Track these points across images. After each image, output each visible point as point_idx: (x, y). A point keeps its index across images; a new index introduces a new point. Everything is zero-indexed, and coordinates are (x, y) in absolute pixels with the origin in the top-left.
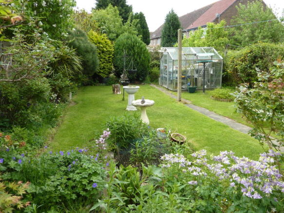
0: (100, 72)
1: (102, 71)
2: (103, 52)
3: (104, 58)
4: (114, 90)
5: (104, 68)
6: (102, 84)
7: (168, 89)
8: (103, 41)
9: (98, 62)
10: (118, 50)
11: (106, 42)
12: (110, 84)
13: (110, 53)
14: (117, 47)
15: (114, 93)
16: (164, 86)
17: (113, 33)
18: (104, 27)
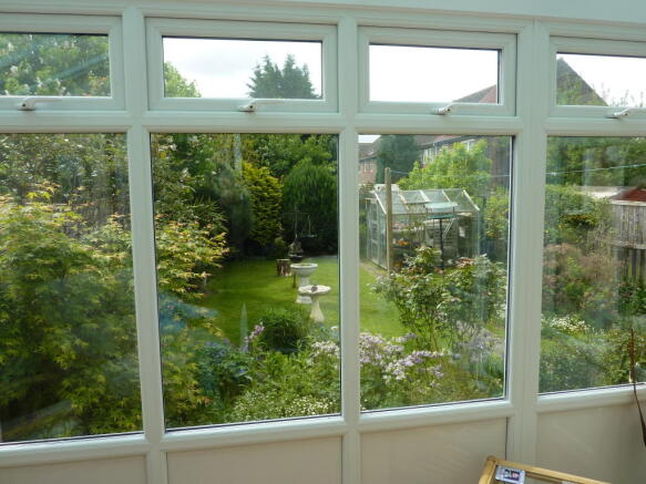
0: (257, 235)
1: (260, 233)
2: (263, 199)
3: (265, 211)
4: (279, 270)
5: (263, 229)
6: (258, 258)
7: (380, 267)
8: (262, 181)
9: (253, 218)
10: (290, 196)
11: (267, 181)
12: (273, 258)
13: (274, 200)
14: (288, 189)
15: (279, 274)
16: (374, 260)
17: (283, 159)
18: (266, 147)
